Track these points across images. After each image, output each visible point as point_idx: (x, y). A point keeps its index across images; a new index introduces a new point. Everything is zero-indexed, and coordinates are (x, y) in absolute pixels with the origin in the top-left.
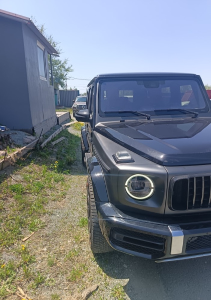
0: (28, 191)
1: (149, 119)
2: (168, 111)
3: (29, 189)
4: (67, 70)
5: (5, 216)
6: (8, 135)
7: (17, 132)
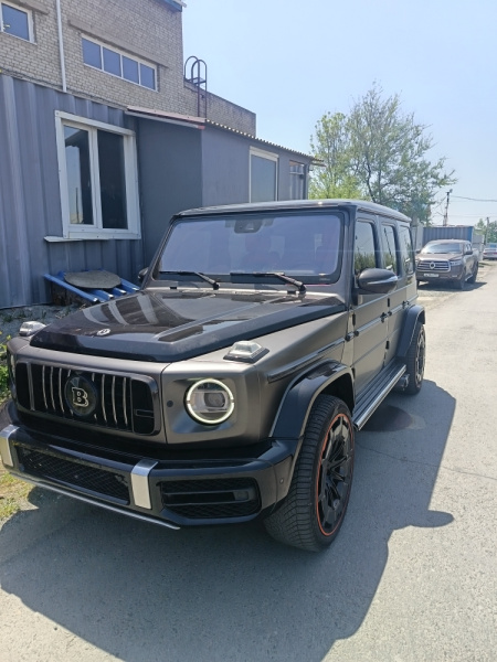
4: (442, 182)
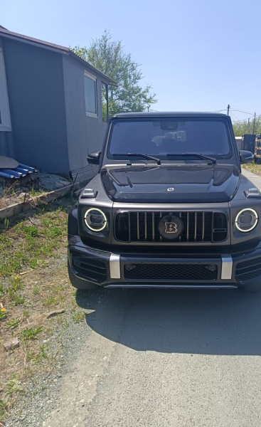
0: (42, 235)
1: (159, 163)
2: (183, 155)
3: (45, 233)
4: (148, 101)
5: (11, 252)
6: (38, 178)
7: (50, 176)
